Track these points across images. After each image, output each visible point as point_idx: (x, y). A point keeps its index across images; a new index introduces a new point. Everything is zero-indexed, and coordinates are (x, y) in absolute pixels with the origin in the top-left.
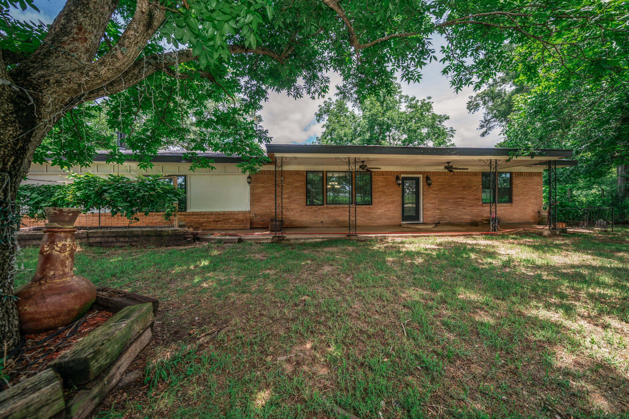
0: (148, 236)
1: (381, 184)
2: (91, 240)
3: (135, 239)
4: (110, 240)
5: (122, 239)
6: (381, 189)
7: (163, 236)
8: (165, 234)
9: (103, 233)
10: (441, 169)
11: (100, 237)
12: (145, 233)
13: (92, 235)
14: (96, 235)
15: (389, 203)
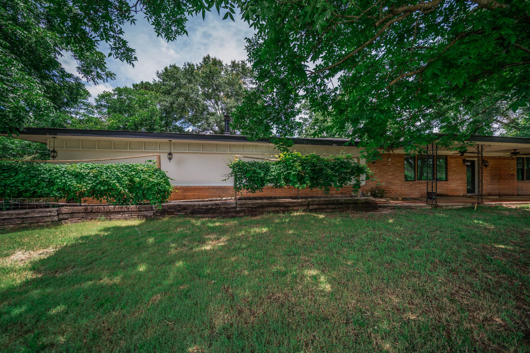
0: (349, 204)
1: (453, 165)
2: (311, 207)
3: (340, 206)
4: (323, 207)
5: (331, 206)
6: (453, 169)
7: (358, 204)
8: (360, 202)
9: (319, 201)
10: (508, 154)
11: (317, 204)
12: (347, 201)
13: (311, 203)
14: (314, 203)
15: (458, 180)
